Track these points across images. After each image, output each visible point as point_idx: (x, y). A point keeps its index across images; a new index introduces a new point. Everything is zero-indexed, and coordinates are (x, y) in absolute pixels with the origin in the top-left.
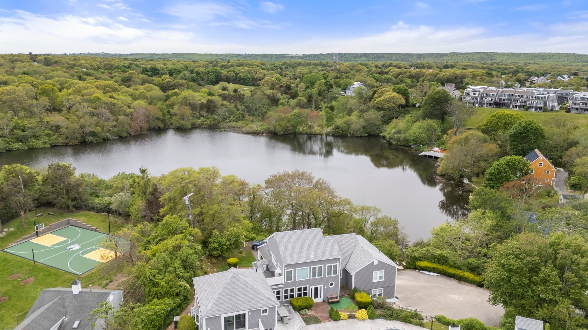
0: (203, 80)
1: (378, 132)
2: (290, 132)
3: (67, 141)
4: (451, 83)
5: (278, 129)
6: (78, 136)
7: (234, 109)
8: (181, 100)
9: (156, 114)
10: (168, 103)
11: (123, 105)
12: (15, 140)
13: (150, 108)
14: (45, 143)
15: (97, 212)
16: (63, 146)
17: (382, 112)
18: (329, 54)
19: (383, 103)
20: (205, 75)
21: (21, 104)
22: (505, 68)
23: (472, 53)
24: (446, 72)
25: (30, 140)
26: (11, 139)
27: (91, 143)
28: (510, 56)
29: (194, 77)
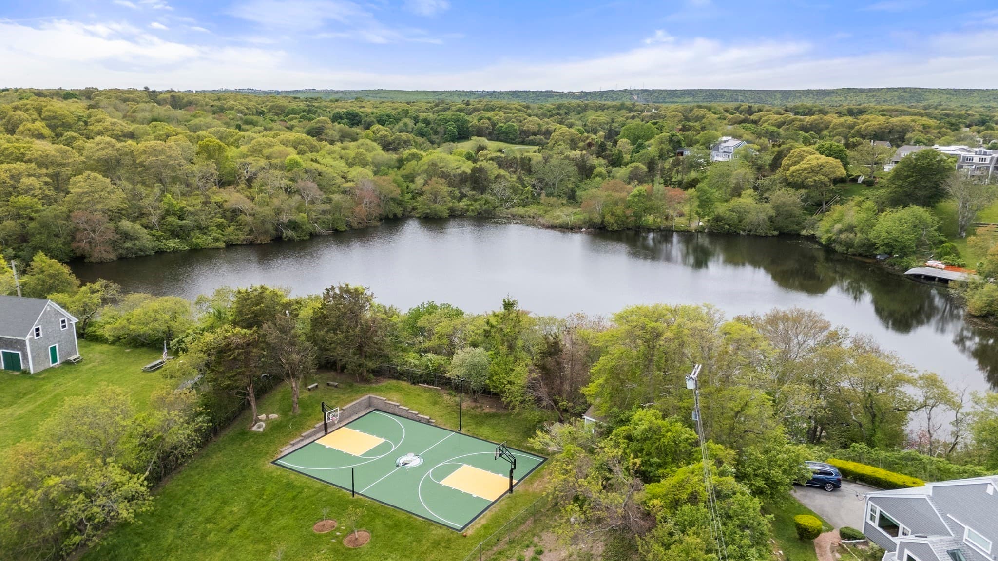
0: (436, 133)
1: (796, 227)
2: (630, 226)
3: (251, 237)
4: (882, 140)
5: (609, 219)
6: (270, 227)
7: (517, 184)
8: (425, 167)
9: (391, 192)
10: (402, 172)
11: (335, 175)
12: (168, 234)
13: (380, 179)
14: (217, 240)
15: (414, 383)
16: (246, 245)
17: (803, 191)
18: (625, 91)
19: (805, 174)
20: (439, 125)
21: (174, 171)
22: (959, 115)
23: (882, 89)
24: (868, 120)
25: (192, 234)
26: (162, 232)
27: (291, 240)
28: (953, 95)
29: (422, 128)
